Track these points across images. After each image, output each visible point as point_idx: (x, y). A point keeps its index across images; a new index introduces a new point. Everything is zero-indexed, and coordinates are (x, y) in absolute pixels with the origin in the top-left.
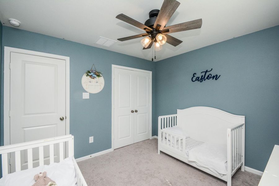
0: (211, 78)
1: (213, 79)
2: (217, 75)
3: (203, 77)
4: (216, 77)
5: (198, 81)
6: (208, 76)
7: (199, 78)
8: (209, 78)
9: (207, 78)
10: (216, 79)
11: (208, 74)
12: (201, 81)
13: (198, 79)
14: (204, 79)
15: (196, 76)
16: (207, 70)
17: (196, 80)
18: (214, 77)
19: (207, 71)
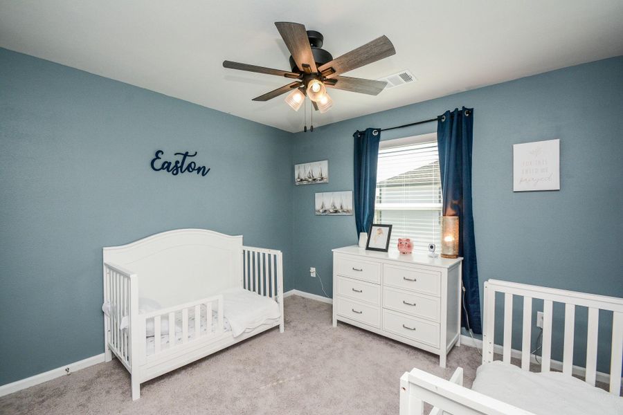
0: (193, 170)
1: (198, 173)
2: (204, 167)
3: (179, 165)
4: (203, 171)
5: (168, 171)
6: (190, 165)
7: (170, 164)
8: (191, 170)
9: (188, 168)
10: (203, 175)
11: (188, 161)
12: (175, 172)
13: (166, 166)
14: (181, 170)
15: (164, 158)
16: (187, 153)
17: (162, 168)
18: (199, 169)
19: (186, 155)
